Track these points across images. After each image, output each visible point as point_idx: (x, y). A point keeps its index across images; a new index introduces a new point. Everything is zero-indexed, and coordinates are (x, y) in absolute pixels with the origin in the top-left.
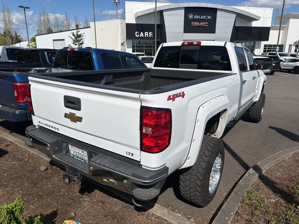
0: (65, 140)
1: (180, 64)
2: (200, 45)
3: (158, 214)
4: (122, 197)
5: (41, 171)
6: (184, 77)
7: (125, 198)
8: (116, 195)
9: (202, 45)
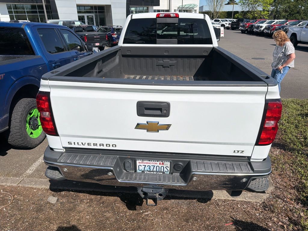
0: (129, 156)
1: (157, 39)
2: (179, 17)
3: (223, 198)
4: (177, 195)
5: (52, 204)
6: (165, 54)
7: (181, 196)
8: (169, 196)
9: (180, 17)
